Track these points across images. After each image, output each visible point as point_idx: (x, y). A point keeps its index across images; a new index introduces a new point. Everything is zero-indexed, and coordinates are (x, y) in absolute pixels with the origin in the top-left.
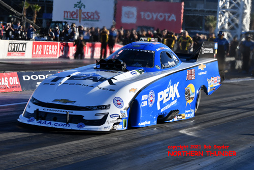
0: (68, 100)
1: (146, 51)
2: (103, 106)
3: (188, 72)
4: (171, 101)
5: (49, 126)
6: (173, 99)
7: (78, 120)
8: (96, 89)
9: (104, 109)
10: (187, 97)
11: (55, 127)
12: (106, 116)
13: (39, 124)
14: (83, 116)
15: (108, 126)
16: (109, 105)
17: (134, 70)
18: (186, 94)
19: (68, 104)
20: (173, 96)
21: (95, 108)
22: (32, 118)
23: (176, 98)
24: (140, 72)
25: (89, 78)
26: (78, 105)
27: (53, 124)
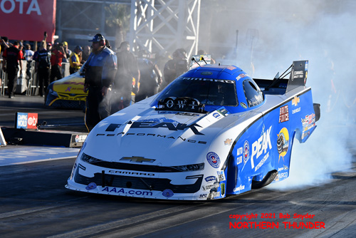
0: (143, 158)
1: (222, 81)
2: (195, 165)
3: (281, 110)
4: (263, 155)
5: (121, 194)
6: (265, 152)
7: (164, 185)
8: (179, 141)
9: (196, 169)
10: (279, 147)
11: (131, 196)
12: (200, 180)
13: (105, 193)
14: (170, 180)
15: (204, 193)
16: (203, 164)
17: (216, 112)
18: (279, 144)
19: (144, 163)
20: (265, 147)
21: (184, 169)
22: (92, 184)
23: (268, 149)
24: (224, 114)
25: (161, 125)
26: (160, 165)
27: (127, 192)
